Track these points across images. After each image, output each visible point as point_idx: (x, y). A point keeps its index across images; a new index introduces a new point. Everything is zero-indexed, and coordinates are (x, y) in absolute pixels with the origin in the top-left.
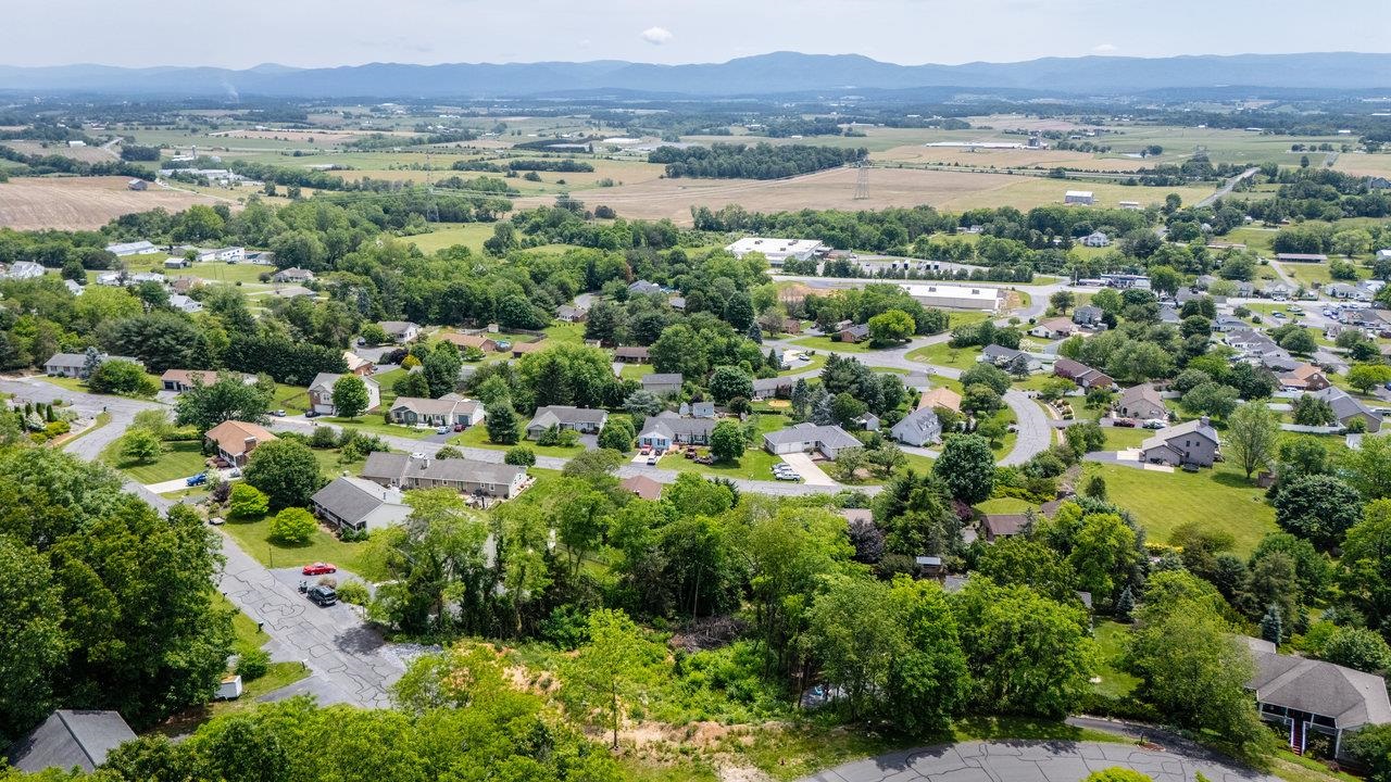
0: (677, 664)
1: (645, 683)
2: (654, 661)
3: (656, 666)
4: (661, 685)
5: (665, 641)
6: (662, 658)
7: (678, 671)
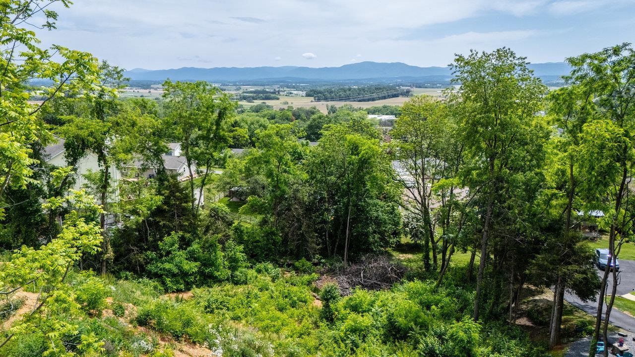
0: (327, 306)
1: (277, 332)
2: (293, 305)
3: (296, 312)
4: (300, 336)
5: (309, 283)
6: (305, 302)
7: (329, 316)
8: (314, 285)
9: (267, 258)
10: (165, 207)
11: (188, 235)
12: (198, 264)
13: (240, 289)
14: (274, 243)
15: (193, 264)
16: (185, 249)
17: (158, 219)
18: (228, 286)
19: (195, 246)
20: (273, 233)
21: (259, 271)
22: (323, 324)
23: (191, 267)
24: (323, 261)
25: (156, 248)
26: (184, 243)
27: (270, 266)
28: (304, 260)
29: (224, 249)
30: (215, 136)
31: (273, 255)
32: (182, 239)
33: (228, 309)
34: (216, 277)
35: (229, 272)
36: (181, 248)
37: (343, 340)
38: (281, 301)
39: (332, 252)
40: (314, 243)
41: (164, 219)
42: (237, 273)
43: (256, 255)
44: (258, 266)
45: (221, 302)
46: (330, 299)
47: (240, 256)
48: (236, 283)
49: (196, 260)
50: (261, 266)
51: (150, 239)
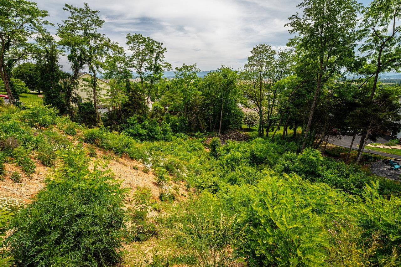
3: (197, 153)
5: (202, 142)
6: (201, 149)
8: (205, 142)
9: (181, 131)
10: (130, 102)
11: (142, 117)
12: (147, 131)
13: (168, 143)
14: (185, 125)
15: (144, 131)
16: (141, 123)
17: (126, 108)
18: (162, 142)
19: (146, 122)
20: (184, 120)
21: (178, 137)
22: (212, 158)
23: (144, 132)
24: (208, 133)
25: (126, 123)
26: (140, 121)
27: (183, 135)
28: (199, 132)
29: (160, 125)
30: (154, 67)
31: (184, 130)
32: (139, 118)
33: (162, 151)
34: (156, 138)
35: (163, 136)
36: (138, 122)
37: (226, 165)
38: (189, 148)
39: (213, 130)
40: (203, 125)
41: (130, 108)
42: (167, 136)
43: (176, 130)
44: (177, 134)
45: (158, 148)
46: (216, 145)
47: (169, 129)
48: (166, 140)
49: (146, 129)
50: (178, 134)
51: (123, 118)
